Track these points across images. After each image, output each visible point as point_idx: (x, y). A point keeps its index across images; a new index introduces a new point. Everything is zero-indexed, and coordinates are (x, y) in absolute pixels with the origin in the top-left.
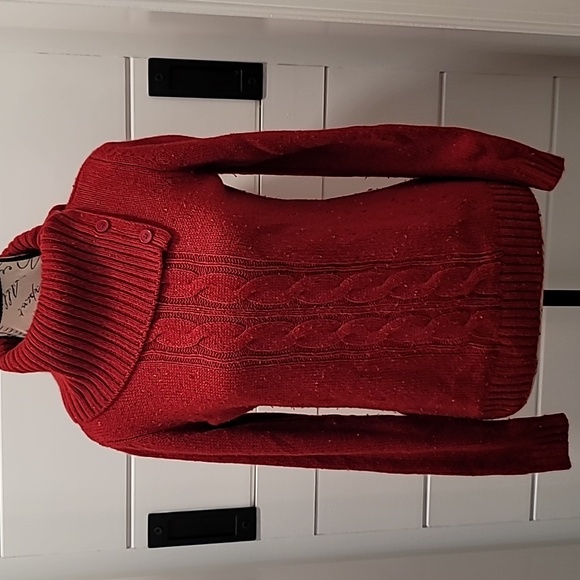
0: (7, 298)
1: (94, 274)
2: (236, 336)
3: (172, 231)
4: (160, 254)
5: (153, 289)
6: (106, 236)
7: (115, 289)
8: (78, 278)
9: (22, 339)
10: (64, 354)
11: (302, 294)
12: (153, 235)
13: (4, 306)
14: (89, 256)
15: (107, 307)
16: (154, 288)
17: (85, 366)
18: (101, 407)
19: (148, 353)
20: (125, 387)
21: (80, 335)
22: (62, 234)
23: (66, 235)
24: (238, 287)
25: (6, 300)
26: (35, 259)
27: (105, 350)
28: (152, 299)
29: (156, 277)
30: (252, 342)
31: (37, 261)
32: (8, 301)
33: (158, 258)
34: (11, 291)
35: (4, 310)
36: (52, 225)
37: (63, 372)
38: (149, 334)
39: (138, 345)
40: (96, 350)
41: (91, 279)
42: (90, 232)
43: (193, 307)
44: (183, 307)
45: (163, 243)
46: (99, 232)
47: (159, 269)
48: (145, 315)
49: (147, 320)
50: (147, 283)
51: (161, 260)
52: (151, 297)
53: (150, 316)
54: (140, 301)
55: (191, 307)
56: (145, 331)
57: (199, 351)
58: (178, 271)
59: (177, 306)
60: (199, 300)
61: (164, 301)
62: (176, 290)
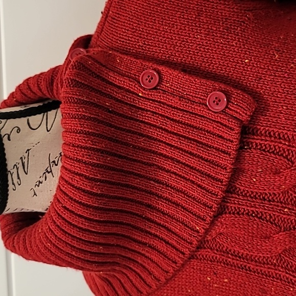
0: (15, 176)
1: (134, 147)
3: (256, 97)
4: (237, 129)
6: (156, 96)
7: (164, 169)
8: (115, 155)
9: (43, 214)
12: (228, 101)
13: (11, 187)
15: (151, 193)
16: (224, 176)
19: (202, 252)
21: (114, 230)
22: (93, 90)
23: (97, 91)
25: (12, 179)
26: (51, 113)
27: (145, 244)
28: (218, 190)
29: (227, 162)
31: (55, 117)
32: (16, 180)
33: (234, 136)
34: (20, 166)
35: (11, 192)
36: (78, 75)
38: (207, 231)
39: (191, 244)
40: (134, 244)
41: (131, 156)
42: (132, 88)
43: (278, 206)
44: (263, 203)
45: (244, 115)
46: (144, 89)
47: (233, 150)
48: (206, 209)
49: (208, 215)
50: (213, 167)
51: (237, 139)
52: (217, 187)
53: (213, 211)
54: (199, 189)
55: (275, 205)
56: (203, 228)
57: (280, 262)
58: (261, 154)
59: (253, 202)
60: (289, 197)
61: (234, 190)
62: (255, 180)
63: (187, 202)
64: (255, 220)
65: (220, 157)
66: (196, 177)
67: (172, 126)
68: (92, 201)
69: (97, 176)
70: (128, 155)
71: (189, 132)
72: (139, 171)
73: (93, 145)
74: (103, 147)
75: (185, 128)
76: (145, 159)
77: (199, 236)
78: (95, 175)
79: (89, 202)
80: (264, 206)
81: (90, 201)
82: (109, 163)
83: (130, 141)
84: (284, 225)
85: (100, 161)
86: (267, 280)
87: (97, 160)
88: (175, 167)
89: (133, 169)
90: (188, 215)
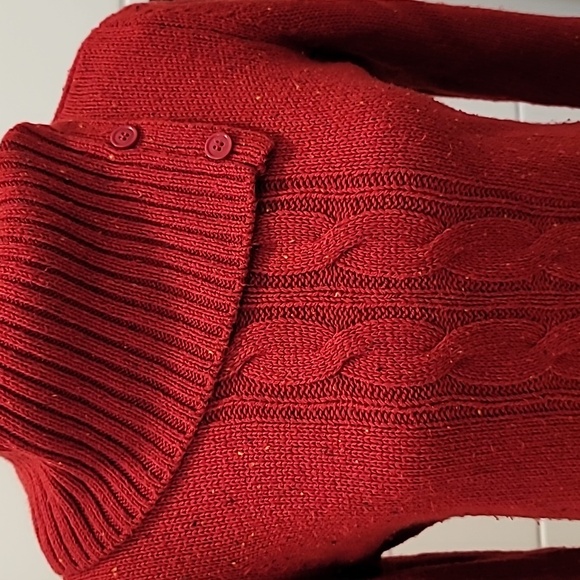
2: (427, 349)
4: (250, 179)
5: (234, 256)
6: (134, 156)
10: (38, 405)
11: (555, 259)
12: (235, 143)
14: (95, 198)
17: (86, 436)
18: (118, 533)
20: (173, 484)
22: (39, 154)
23: (47, 157)
24: (426, 241)
28: (234, 278)
29: (241, 229)
30: (461, 363)
33: (245, 188)
37: (37, 450)
38: (227, 356)
41: (99, 244)
42: (99, 151)
43: (325, 291)
44: (302, 292)
45: (256, 155)
46: (117, 149)
47: (248, 212)
48: (219, 315)
49: (224, 324)
50: (222, 245)
51: (251, 192)
52: (231, 273)
53: (230, 316)
54: (207, 284)
55: (320, 291)
56: (219, 350)
57: (342, 388)
58: (289, 215)
59: (289, 292)
60: (339, 275)
61: (259, 283)
62: (286, 257)
63: (190, 310)
64: (296, 323)
65: (231, 227)
66: (200, 265)
67: (159, 196)
68: (36, 299)
69: (44, 261)
70: (95, 242)
71: (184, 201)
72: (112, 268)
73: (38, 217)
74: (53, 221)
75: (179, 196)
76: (121, 250)
77: (215, 366)
78: (40, 259)
79: (31, 302)
80: (305, 296)
81: (33, 299)
82: (63, 246)
83: (97, 223)
84: (338, 322)
85: (49, 240)
86: (329, 427)
87: (44, 238)
88: (167, 255)
89: (104, 265)
90: (194, 332)
